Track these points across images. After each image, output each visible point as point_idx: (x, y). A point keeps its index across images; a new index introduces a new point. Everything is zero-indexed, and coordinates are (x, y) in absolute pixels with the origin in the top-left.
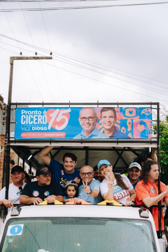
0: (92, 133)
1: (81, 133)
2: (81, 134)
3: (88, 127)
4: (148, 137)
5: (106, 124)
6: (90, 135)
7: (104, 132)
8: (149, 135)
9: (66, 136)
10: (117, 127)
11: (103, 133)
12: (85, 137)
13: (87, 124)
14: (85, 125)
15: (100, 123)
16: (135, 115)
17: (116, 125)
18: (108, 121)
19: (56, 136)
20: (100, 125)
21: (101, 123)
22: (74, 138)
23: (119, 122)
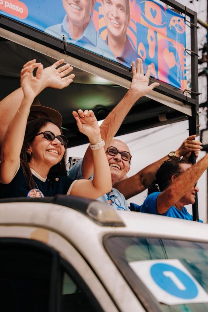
0: (85, 34)
1: (63, 24)
2: (62, 26)
3: (76, 11)
4: (180, 87)
5: (112, 21)
6: (80, 38)
7: (107, 42)
8: (181, 80)
9: (29, 18)
10: (130, 39)
11: (105, 41)
12: (70, 39)
13: (74, 3)
14: (70, 4)
15: (100, 14)
16: (160, 24)
17: (129, 33)
18: (115, 15)
19: (4, 5)
20: (100, 18)
21: (103, 14)
22: (47, 31)
23: (135, 28)
